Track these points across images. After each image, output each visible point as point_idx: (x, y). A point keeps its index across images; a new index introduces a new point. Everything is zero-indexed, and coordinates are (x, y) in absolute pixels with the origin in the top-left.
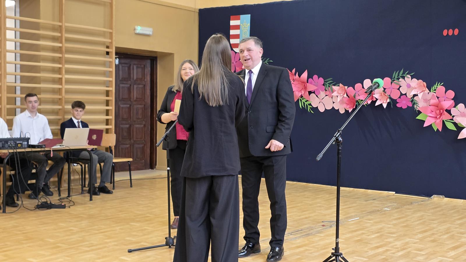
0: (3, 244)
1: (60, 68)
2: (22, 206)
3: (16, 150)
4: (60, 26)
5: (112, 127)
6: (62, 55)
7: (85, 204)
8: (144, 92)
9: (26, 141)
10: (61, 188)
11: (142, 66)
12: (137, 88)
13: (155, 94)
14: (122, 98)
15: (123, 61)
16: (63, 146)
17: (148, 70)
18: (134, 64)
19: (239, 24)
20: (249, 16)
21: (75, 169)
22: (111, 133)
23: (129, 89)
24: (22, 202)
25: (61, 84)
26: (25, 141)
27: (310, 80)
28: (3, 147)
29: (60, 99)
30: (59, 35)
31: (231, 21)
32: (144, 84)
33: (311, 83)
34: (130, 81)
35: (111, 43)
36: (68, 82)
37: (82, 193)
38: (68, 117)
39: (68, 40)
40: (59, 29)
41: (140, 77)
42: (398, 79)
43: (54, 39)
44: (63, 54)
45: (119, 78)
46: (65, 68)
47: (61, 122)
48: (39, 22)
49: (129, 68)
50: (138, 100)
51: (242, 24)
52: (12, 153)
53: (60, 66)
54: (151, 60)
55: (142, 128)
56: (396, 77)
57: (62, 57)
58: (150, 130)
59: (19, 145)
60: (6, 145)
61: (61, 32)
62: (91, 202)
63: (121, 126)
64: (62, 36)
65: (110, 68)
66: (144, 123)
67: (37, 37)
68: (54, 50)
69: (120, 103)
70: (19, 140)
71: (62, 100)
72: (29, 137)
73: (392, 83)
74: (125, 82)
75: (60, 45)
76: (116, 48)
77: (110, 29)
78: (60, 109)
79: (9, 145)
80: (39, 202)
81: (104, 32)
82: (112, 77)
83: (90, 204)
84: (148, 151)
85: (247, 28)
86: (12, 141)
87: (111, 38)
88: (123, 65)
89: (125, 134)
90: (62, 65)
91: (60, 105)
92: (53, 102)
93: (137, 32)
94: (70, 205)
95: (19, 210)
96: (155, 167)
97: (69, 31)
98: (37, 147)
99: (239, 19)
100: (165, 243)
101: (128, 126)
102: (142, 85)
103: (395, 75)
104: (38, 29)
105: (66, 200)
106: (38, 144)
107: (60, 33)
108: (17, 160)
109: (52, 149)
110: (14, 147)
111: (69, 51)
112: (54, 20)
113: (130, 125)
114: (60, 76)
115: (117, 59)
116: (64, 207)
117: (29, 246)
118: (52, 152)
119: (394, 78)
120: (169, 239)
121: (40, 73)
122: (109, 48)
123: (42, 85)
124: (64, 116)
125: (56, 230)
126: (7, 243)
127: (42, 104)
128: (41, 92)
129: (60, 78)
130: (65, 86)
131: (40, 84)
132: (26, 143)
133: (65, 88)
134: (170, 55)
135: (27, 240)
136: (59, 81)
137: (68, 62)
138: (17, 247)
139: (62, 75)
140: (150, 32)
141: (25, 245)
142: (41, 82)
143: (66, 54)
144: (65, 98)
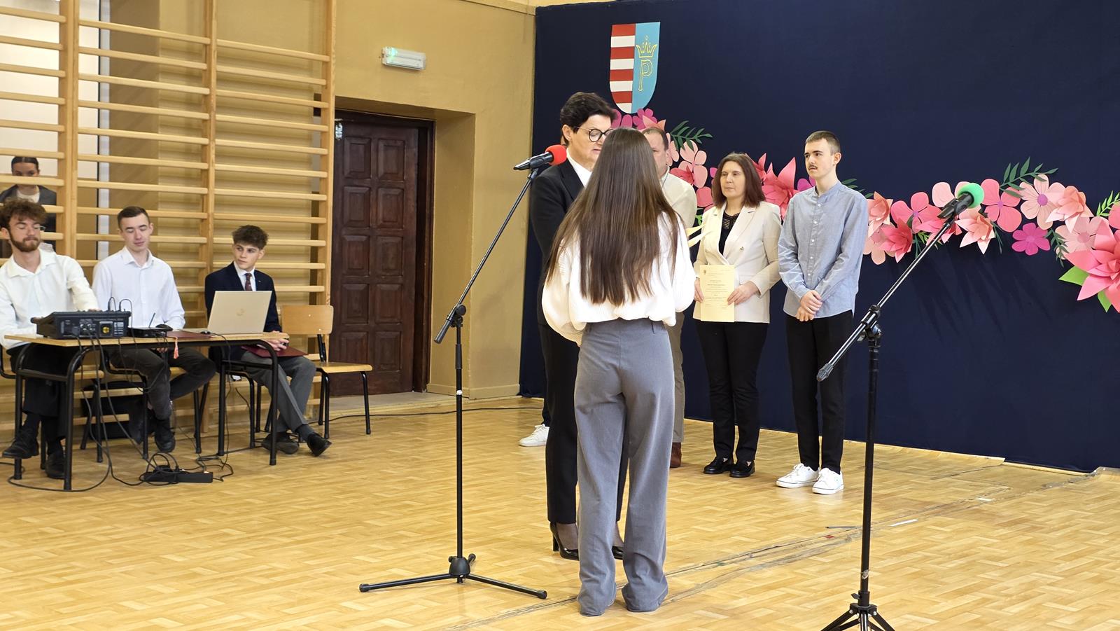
0: (64, 566)
1: (204, 146)
2: (110, 474)
3: (99, 342)
4: (206, 45)
5: (325, 292)
6: (210, 116)
7: (258, 473)
8: (401, 206)
9: (122, 320)
10: (203, 432)
11: (399, 143)
12: (385, 195)
13: (427, 212)
14: (351, 221)
15: (353, 131)
16: (209, 333)
17: (412, 153)
18: (379, 139)
19: (632, 44)
20: (657, 26)
21: (236, 389)
22: (323, 303)
23: (366, 198)
24: (110, 465)
25: (207, 186)
26: (118, 319)
27: (802, 181)
28: (66, 333)
29: (202, 220)
30: (204, 66)
31: (612, 38)
32: (402, 186)
34: (370, 178)
35: (326, 87)
36: (222, 179)
37: (251, 447)
39: (224, 80)
40: (203, 52)
41: (394, 169)
42: (1018, 183)
43: (192, 76)
44: (212, 113)
45: (343, 173)
46: (217, 146)
47: (205, 274)
48: (156, 35)
49: (367, 148)
50: (387, 223)
52: (88, 347)
53: (205, 141)
54: (420, 129)
55: (396, 292)
56: (1012, 179)
58: (413, 298)
59: (106, 330)
60: (75, 330)
61: (207, 60)
62: (273, 467)
63: (347, 286)
64: (209, 71)
65: (321, 147)
66: (400, 280)
67: (151, 72)
68: (191, 102)
69: (344, 232)
70: (107, 318)
71: (209, 224)
72: (130, 310)
73: (1000, 194)
74: (356, 182)
75: (206, 91)
76: (337, 98)
77: (323, 54)
78: (202, 244)
79: (82, 329)
80: (150, 466)
81: (311, 60)
82: (326, 170)
83: (272, 474)
84: (410, 348)
85: (650, 54)
86: (89, 320)
87: (326, 76)
88: (354, 141)
89: (356, 306)
90: (210, 139)
91: (202, 236)
92: (188, 227)
93: (389, 61)
94: (222, 474)
95: (102, 484)
96: (426, 388)
97: (225, 57)
98: (147, 335)
99: (633, 33)
100: (447, 571)
101: (361, 287)
102: (398, 188)
103: (1011, 173)
104: (154, 54)
105: (215, 462)
107: (205, 63)
110: (92, 333)
111: (224, 106)
112: (190, 32)
113: (368, 285)
114: (204, 166)
115: (339, 127)
116: (208, 479)
117: (125, 573)
118: (177, 348)
119: (1008, 180)
120: (458, 561)
121: (157, 158)
122: (320, 100)
123: (160, 187)
124: (211, 262)
125: (189, 534)
126: (73, 563)
127: (159, 231)
128: (157, 203)
129: (203, 171)
130: (216, 189)
131: (157, 184)
132: (121, 324)
133: (216, 193)
134: (464, 119)
135: (121, 556)
136: (201, 177)
137: (224, 131)
138: (98, 573)
139: (209, 163)
140: (418, 62)
141: (116, 570)
142: (160, 180)
143: (218, 112)
144: (216, 217)
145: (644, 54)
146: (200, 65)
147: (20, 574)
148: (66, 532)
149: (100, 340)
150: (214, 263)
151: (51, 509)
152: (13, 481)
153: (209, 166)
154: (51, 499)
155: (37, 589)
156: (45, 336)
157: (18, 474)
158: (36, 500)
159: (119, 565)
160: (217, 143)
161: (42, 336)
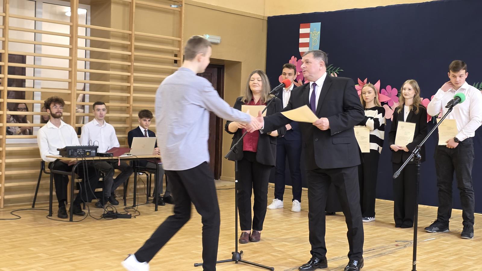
0: (70, 254)
1: (129, 76)
2: (89, 214)
3: (85, 159)
4: (130, 34)
6: (131, 64)
7: (150, 214)
9: (95, 149)
10: (127, 197)
11: (209, 74)
16: (130, 155)
17: (214, 79)
19: (309, 32)
20: (319, 24)
21: (141, 178)
24: (89, 211)
25: (130, 93)
26: (93, 149)
27: (383, 90)
28: (71, 155)
29: (128, 107)
30: (129, 43)
31: (300, 29)
33: (384, 94)
35: (179, 51)
36: (136, 90)
37: (147, 203)
38: (135, 125)
39: (137, 49)
40: (129, 37)
43: (124, 47)
44: (132, 63)
46: (134, 76)
48: (109, 30)
51: (312, 32)
52: (81, 161)
53: (129, 74)
54: (218, 68)
57: (131, 65)
58: (215, 140)
59: (88, 154)
60: (75, 154)
61: (130, 40)
62: (157, 212)
64: (131, 45)
67: (107, 45)
68: (124, 58)
70: (87, 149)
71: (130, 108)
72: (98, 145)
75: (129, 53)
77: (179, 38)
78: (127, 117)
79: (78, 153)
80: (105, 212)
81: (173, 40)
83: (156, 215)
84: (213, 161)
85: (317, 36)
86: (81, 149)
87: (180, 46)
90: (131, 74)
91: (127, 114)
92: (122, 110)
94: (135, 215)
95: (86, 219)
96: (220, 178)
97: (138, 39)
98: (105, 156)
99: (309, 27)
100: (231, 258)
104: (108, 38)
105: (131, 210)
106: (106, 152)
107: (130, 41)
108: (86, 169)
109: (120, 157)
110: (82, 155)
111: (137, 59)
112: (123, 29)
114: (128, 85)
116: (129, 217)
117: (96, 257)
118: (119, 161)
120: (236, 254)
121: (109, 81)
122: (177, 57)
123: (110, 94)
124: (131, 124)
125: (122, 240)
126: (74, 253)
127: (110, 112)
128: (109, 100)
129: (128, 87)
130: (134, 94)
131: (109, 92)
132: (94, 151)
133: (134, 96)
134: (238, 64)
135: (93, 250)
136: (127, 89)
137: (137, 70)
138: (85, 257)
139: (131, 83)
140: (218, 40)
141: (92, 256)
142: (110, 90)
143: (134, 62)
144: (133, 106)
145: (314, 36)
146: (128, 43)
147: (52, 257)
148: (71, 239)
149: (86, 158)
150: (132, 125)
151: (65, 229)
152: (48, 217)
153: (131, 85)
154: (64, 225)
155: (59, 263)
156: (63, 156)
157: (51, 214)
158: (59, 225)
159: (93, 254)
160: (134, 75)
161: (61, 156)
